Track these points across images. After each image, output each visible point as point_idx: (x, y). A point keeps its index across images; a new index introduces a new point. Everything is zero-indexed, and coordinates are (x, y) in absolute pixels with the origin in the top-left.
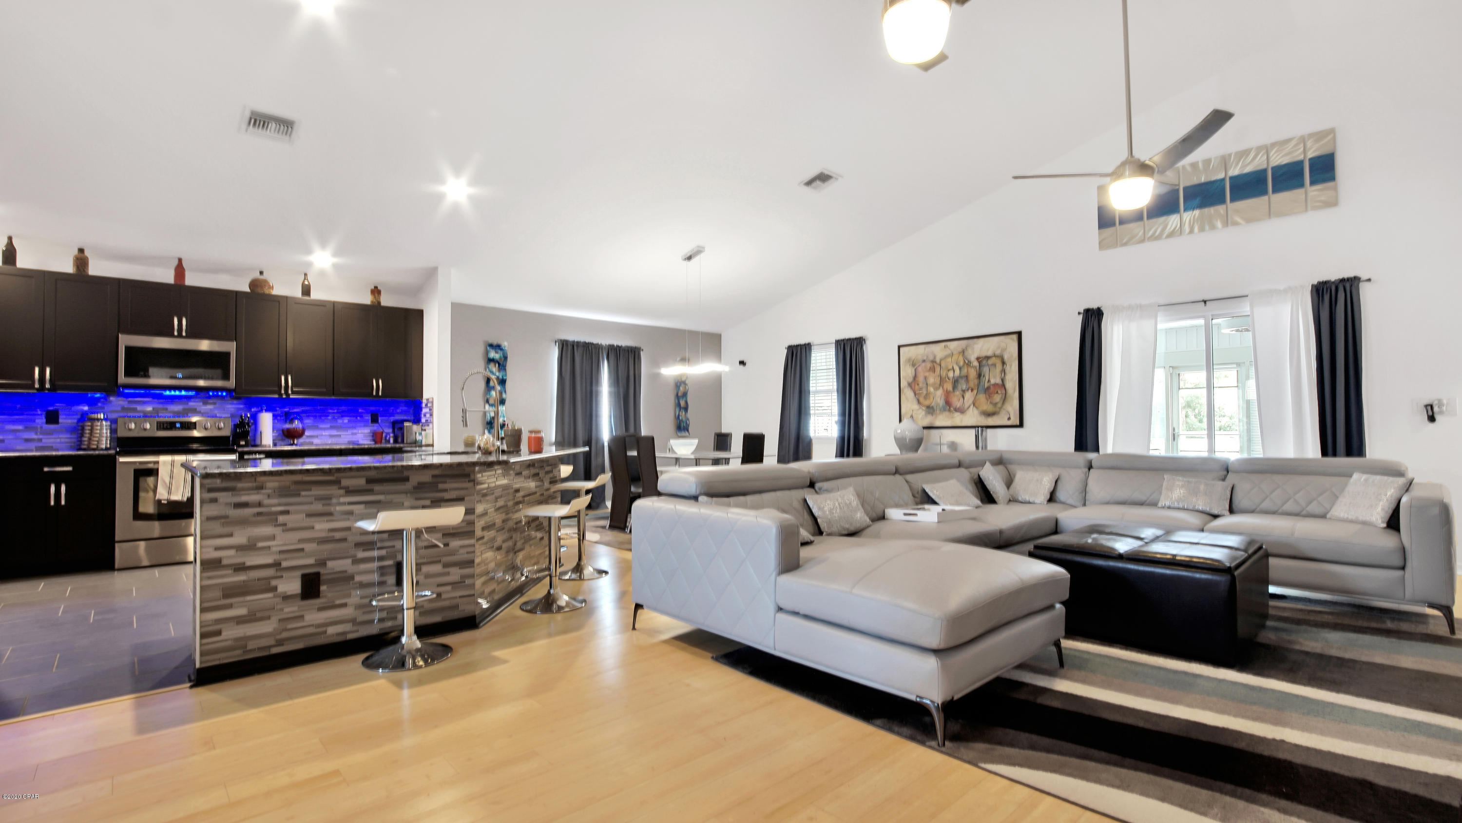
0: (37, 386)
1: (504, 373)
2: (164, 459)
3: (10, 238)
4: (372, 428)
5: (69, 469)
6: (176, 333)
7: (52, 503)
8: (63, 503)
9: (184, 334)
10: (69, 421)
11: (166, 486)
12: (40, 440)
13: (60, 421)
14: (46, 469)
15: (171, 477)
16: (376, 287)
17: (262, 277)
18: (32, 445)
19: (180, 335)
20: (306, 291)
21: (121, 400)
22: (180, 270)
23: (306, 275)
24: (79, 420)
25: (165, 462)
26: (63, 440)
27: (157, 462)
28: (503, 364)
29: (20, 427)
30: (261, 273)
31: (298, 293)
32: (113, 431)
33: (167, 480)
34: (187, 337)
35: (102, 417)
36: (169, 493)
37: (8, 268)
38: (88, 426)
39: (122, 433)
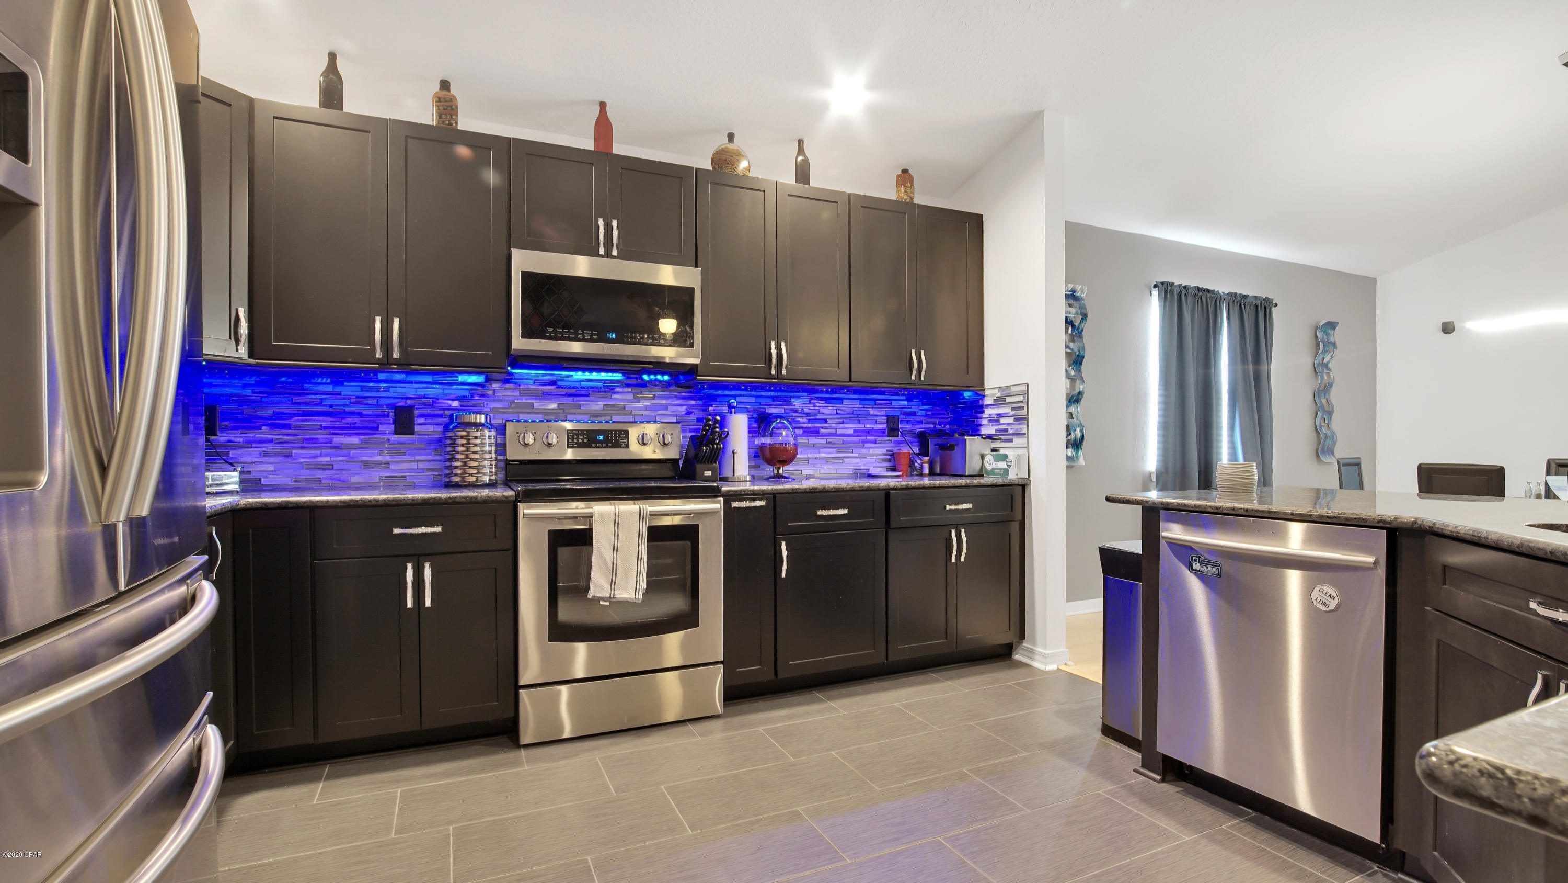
0: (379, 355)
1: (1081, 345)
2: (601, 509)
3: (332, 57)
4: (890, 446)
5: (438, 529)
6: (601, 252)
7: (410, 605)
8: (428, 603)
9: (614, 253)
10: (431, 428)
11: (607, 568)
12: (388, 464)
13: (417, 428)
14: (397, 531)
15: (615, 550)
16: (905, 171)
17: (731, 146)
18: (375, 476)
19: (608, 255)
20: (803, 174)
21: (509, 389)
22: (603, 127)
23: (800, 142)
24: (446, 427)
25: (603, 516)
26: (421, 465)
27: (589, 517)
28: (1079, 327)
29: (355, 440)
30: (731, 137)
31: (788, 178)
32: (501, 448)
33: (608, 556)
34: (620, 257)
35: (483, 421)
36: (613, 584)
37: (329, 115)
38: (462, 437)
39: (514, 453)
